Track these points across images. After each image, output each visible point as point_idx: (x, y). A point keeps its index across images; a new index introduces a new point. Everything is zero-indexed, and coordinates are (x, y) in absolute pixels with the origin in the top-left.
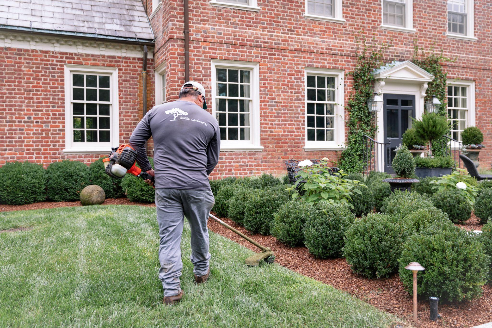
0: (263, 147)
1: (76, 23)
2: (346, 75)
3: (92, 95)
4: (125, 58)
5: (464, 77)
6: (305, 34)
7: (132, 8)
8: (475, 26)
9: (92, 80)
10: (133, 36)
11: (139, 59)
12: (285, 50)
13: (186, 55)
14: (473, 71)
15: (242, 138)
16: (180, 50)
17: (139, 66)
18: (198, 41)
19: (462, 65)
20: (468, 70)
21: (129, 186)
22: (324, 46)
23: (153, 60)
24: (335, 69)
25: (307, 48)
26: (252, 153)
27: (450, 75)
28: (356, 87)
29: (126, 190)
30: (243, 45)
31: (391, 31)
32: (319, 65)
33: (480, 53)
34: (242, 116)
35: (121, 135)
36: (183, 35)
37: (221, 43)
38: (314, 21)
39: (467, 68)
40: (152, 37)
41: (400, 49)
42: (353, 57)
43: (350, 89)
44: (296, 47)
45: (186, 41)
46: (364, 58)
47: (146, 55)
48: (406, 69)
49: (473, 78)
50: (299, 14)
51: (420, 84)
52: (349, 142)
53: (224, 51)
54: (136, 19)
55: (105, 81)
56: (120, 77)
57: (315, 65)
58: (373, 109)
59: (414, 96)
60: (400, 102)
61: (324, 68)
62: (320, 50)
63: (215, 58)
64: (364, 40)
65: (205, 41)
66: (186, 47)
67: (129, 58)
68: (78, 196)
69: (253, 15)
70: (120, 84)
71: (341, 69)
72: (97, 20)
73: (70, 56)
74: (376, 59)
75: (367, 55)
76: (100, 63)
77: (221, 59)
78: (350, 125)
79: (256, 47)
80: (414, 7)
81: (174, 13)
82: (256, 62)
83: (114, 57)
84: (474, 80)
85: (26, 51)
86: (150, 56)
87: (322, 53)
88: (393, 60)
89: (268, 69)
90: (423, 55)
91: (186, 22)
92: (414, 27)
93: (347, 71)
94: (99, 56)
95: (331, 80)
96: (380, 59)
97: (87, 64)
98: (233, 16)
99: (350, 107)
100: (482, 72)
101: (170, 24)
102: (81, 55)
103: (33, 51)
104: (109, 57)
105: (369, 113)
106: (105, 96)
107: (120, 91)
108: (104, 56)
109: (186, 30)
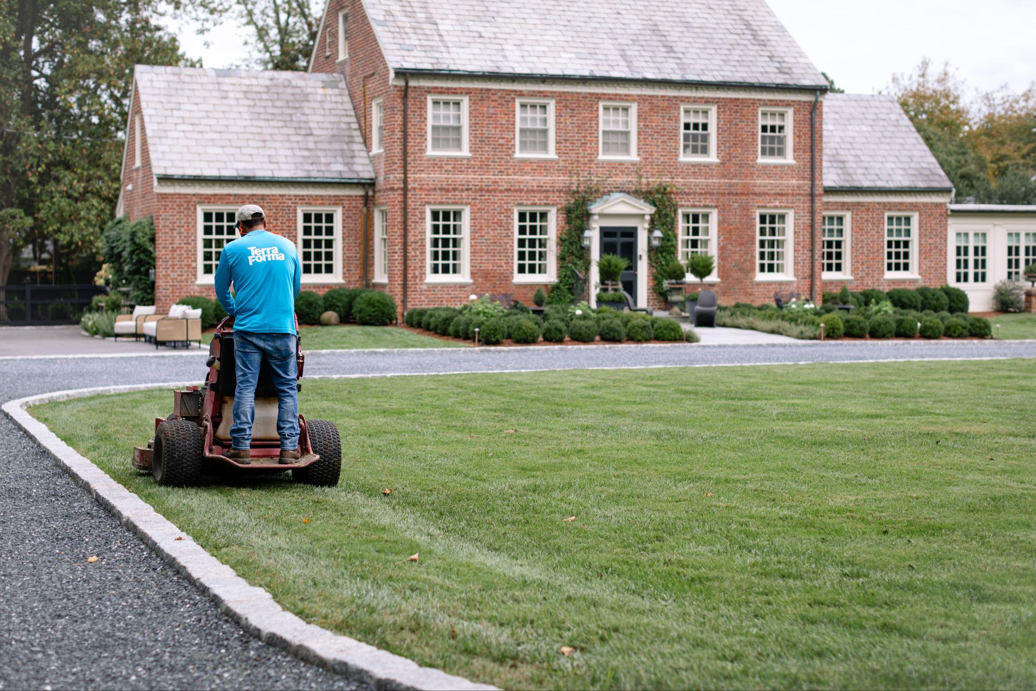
0: (472, 281)
1: (307, 167)
2: (558, 210)
3: (318, 231)
4: (349, 196)
5: (702, 204)
6: (515, 173)
7: (351, 141)
8: (718, 147)
9: (318, 218)
10: (355, 176)
11: (360, 196)
12: (495, 190)
13: (405, 202)
14: (714, 197)
15: (455, 272)
16: (400, 198)
17: (360, 203)
18: (414, 189)
19: (698, 191)
20: (708, 196)
21: (360, 312)
22: (535, 184)
23: (373, 197)
24: (546, 205)
25: (517, 188)
26: (462, 286)
27: (684, 203)
28: (569, 221)
29: (358, 316)
30: (455, 190)
31: (610, 163)
32: (530, 202)
33: (724, 176)
34: (455, 253)
35: (344, 267)
36: (402, 186)
37: (435, 189)
38: (524, 161)
39: (706, 193)
40: (373, 175)
41: (621, 179)
42: (566, 193)
43: (562, 223)
44: (505, 187)
45: (405, 190)
46: (578, 192)
47: (367, 193)
48: (623, 202)
49: (713, 204)
50: (509, 155)
51: (642, 216)
52: (559, 276)
53: (437, 196)
54: (357, 153)
55: (330, 218)
56: (344, 214)
57: (525, 202)
58: (586, 243)
59: (635, 229)
60: (619, 234)
61: (534, 204)
62: (530, 188)
63: (429, 203)
64: (578, 175)
65: (421, 189)
66: (405, 195)
67: (351, 196)
68: (319, 319)
69: (465, 162)
70: (344, 220)
71: (553, 205)
72: (323, 160)
73: (302, 198)
74: (591, 194)
75: (582, 189)
76: (327, 202)
77: (435, 203)
78: (561, 258)
79: (467, 190)
80: (639, 134)
81: (395, 167)
82: (467, 204)
83: (338, 196)
84: (716, 207)
85: (268, 196)
86: (370, 193)
87: (533, 191)
88: (612, 192)
89: (479, 209)
90: (648, 184)
91: (405, 173)
92: (639, 155)
93: (559, 206)
94: (325, 196)
95: (544, 215)
96: (597, 191)
97: (316, 204)
98: (446, 164)
99: (561, 241)
100: (727, 197)
101: (392, 176)
102: (311, 196)
103: (273, 195)
104: (335, 196)
105: (582, 248)
106: (330, 231)
107: (344, 227)
108: (330, 196)
109: (405, 181)
